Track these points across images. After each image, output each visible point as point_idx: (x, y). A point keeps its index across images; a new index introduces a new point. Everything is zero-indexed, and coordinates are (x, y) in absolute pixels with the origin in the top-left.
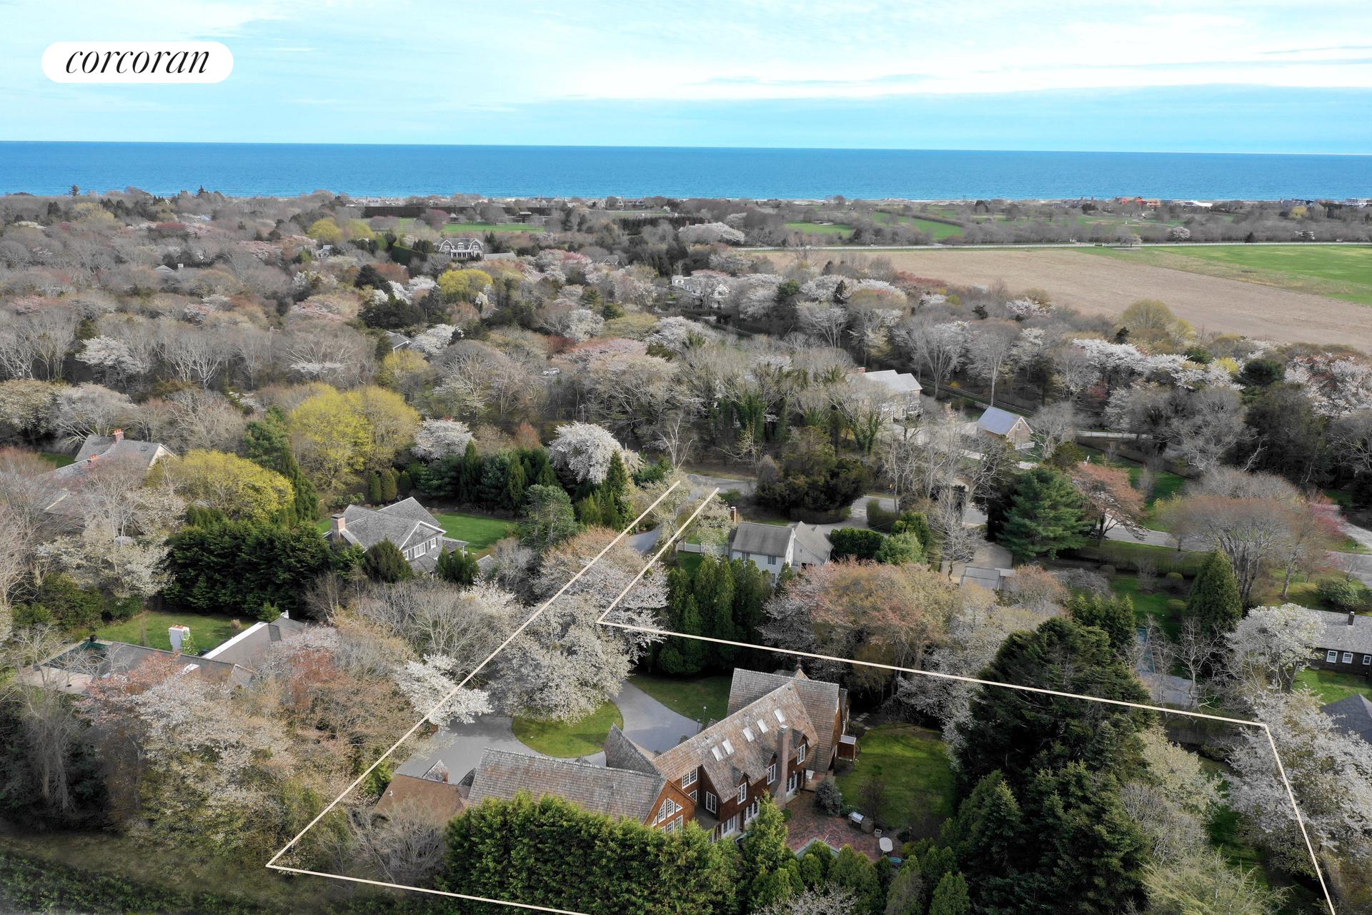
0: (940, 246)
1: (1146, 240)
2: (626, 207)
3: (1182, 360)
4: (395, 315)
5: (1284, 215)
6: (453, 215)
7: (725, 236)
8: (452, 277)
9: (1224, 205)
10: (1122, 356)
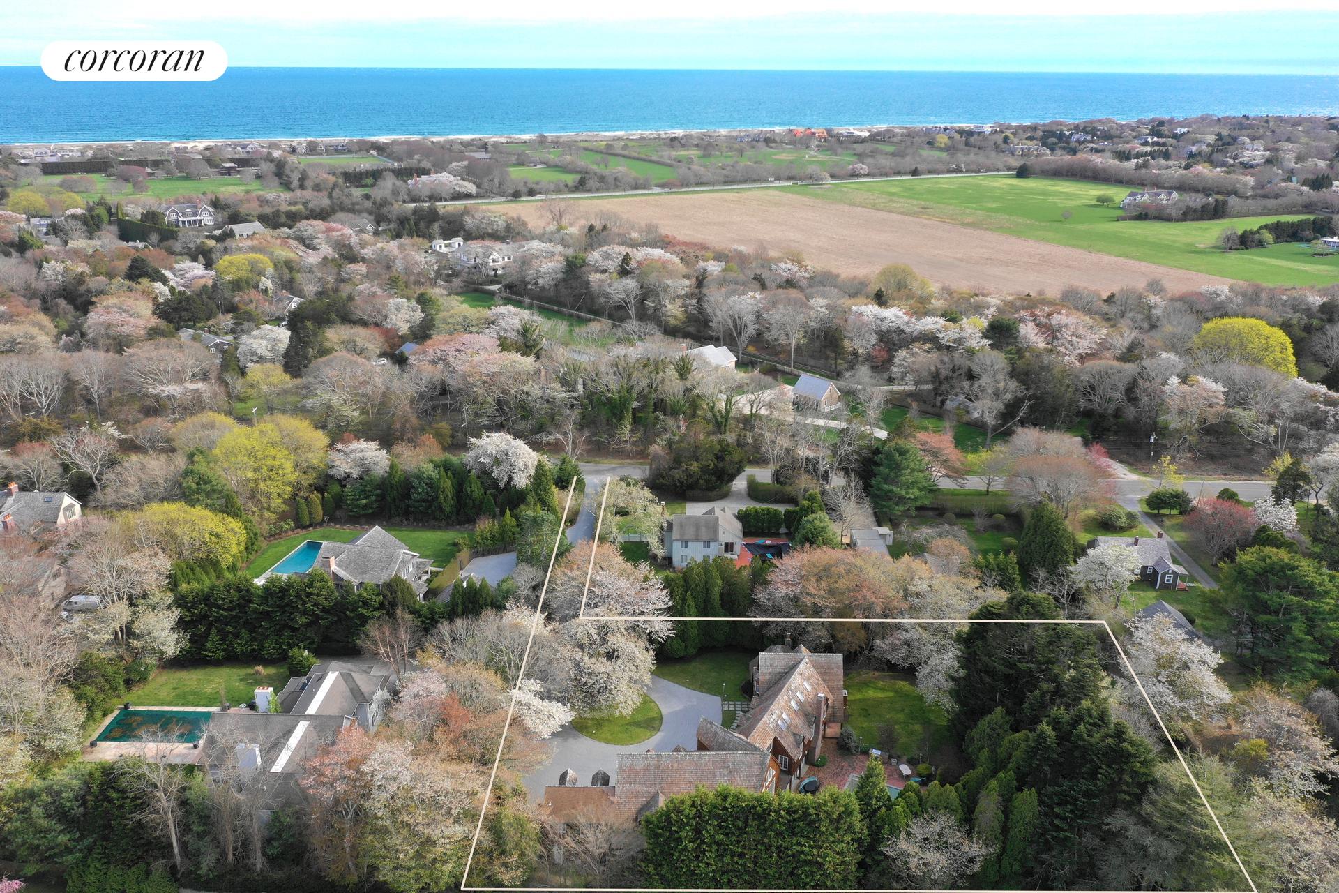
0: (658, 190)
1: (833, 176)
2: (327, 152)
3: (942, 321)
4: (186, 310)
5: (931, 144)
6: (149, 170)
7: (457, 189)
8: (231, 263)
9: (879, 134)
10: (894, 319)
